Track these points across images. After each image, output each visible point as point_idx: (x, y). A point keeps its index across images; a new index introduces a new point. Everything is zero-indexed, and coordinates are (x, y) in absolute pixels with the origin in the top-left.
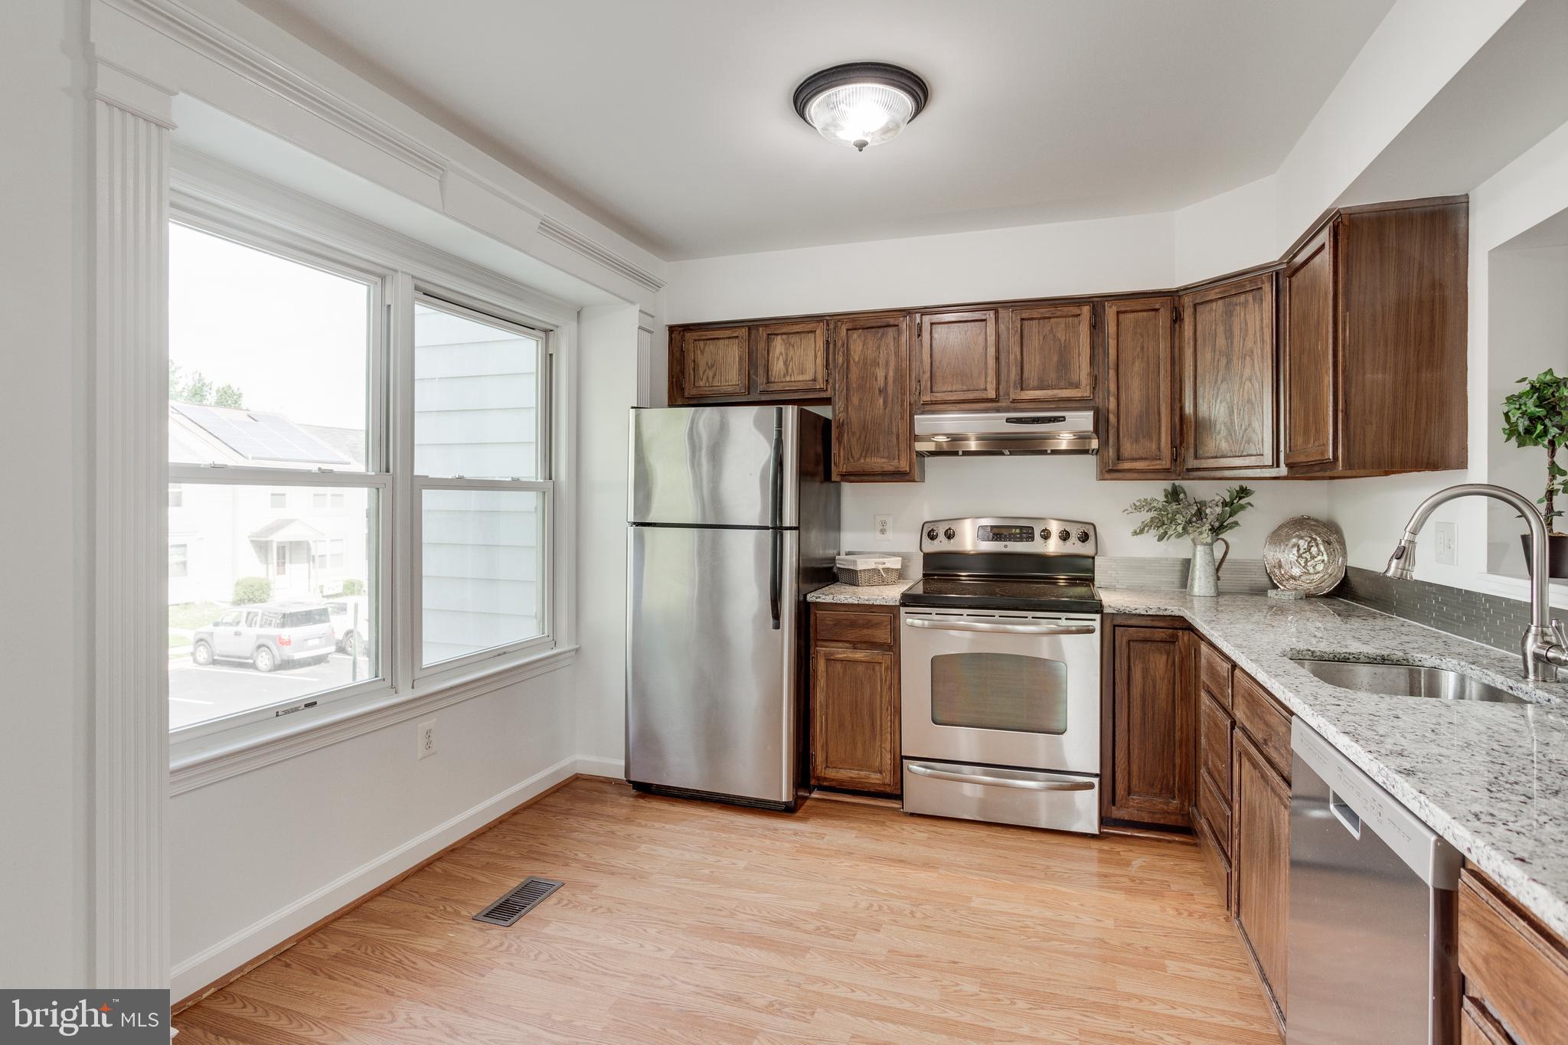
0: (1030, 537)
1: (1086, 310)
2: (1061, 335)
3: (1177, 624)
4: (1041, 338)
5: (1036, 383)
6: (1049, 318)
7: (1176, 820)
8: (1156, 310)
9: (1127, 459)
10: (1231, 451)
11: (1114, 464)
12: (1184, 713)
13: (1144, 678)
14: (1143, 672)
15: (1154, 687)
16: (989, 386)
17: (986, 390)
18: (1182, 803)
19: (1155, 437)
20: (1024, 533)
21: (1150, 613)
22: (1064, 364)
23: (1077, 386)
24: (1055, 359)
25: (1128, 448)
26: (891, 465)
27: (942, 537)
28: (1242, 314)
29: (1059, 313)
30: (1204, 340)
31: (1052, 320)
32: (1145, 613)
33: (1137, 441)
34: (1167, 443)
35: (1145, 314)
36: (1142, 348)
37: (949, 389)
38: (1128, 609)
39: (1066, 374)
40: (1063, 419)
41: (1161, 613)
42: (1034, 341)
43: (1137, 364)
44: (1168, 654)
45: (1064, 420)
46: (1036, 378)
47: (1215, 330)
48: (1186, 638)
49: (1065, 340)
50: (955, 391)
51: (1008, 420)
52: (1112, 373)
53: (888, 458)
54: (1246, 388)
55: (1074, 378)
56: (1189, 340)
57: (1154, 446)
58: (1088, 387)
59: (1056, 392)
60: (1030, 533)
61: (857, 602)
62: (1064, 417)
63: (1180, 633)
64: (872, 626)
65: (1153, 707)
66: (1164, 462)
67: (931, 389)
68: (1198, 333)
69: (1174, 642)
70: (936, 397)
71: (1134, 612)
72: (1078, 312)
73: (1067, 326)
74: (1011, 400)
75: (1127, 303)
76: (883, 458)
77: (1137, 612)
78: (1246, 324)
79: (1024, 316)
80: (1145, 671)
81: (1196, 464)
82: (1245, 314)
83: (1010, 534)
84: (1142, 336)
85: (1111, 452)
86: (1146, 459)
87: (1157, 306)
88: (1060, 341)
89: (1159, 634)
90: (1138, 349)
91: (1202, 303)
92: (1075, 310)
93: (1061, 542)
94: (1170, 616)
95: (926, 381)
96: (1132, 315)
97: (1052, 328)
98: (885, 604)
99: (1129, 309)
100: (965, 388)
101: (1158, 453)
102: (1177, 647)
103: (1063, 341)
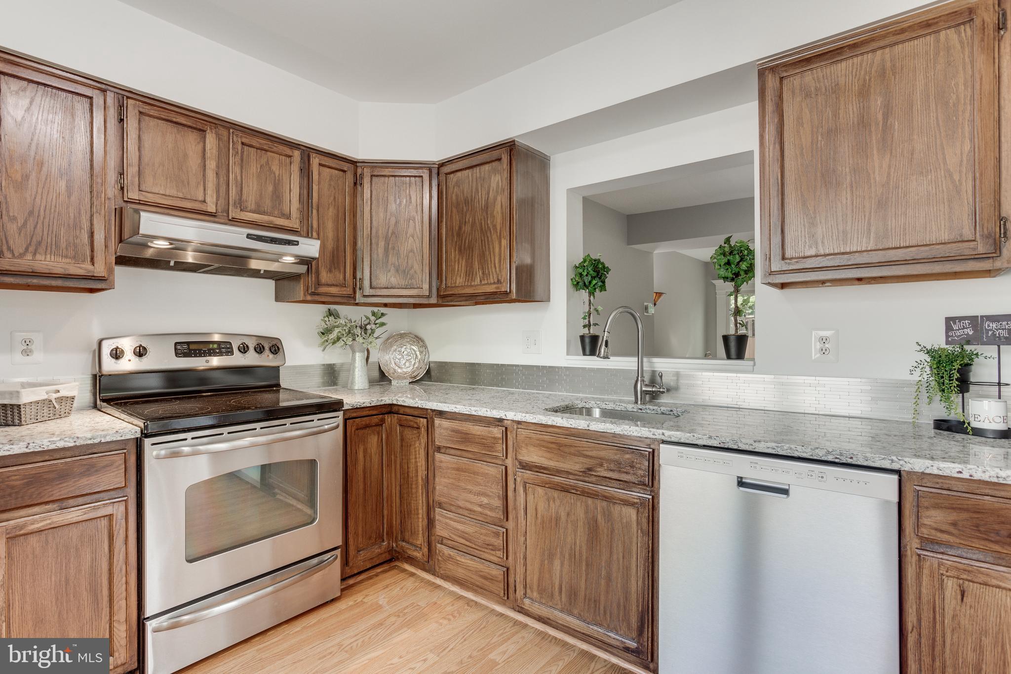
0: (229, 352)
1: (297, 154)
2: (275, 168)
3: (384, 410)
4: (259, 166)
5: (253, 207)
6: (266, 151)
7: (385, 557)
8: (344, 171)
9: (324, 285)
10: (399, 284)
11: (316, 289)
12: (389, 475)
13: (364, 457)
14: (364, 452)
15: (371, 461)
16: (208, 199)
17: (204, 201)
18: (389, 543)
19: (342, 270)
20: (223, 348)
21: (373, 405)
22: (277, 196)
23: (288, 217)
24: (270, 188)
25: (325, 276)
26: (80, 268)
27: (129, 354)
28: (408, 192)
29: (275, 149)
30: (378, 202)
31: (269, 153)
32: (370, 405)
33: (330, 271)
34: (350, 275)
35: (337, 172)
36: (335, 198)
37: (161, 192)
38: (359, 404)
39: (280, 204)
40: (296, 243)
41: (379, 404)
42: (254, 168)
43: (331, 209)
44: (378, 433)
45: (298, 245)
46: (253, 202)
47: (387, 197)
48: (389, 420)
49: (279, 174)
50: (170, 196)
51: (249, 236)
52: (315, 212)
53: (74, 257)
54: (410, 242)
55: (287, 211)
56: (367, 200)
57: (341, 277)
58: (298, 221)
59: (271, 218)
60: (228, 348)
61: (72, 444)
62: (298, 242)
63: (386, 415)
64: (97, 471)
65: (370, 477)
66: (348, 289)
67: (139, 186)
68: (373, 196)
69: (381, 425)
70: (146, 197)
71: (363, 406)
72: (291, 154)
73: (281, 163)
74: (230, 218)
75: (326, 158)
76: (66, 257)
77: (365, 405)
78: (410, 198)
79: (244, 140)
80: (365, 451)
81: (373, 292)
82: (409, 191)
83: (209, 350)
84: (335, 189)
85: (312, 278)
86: (337, 286)
87: (346, 169)
88: (274, 173)
89: (375, 420)
90: (332, 198)
91: (377, 176)
92: (288, 151)
93: (257, 355)
94: (384, 405)
95: (133, 176)
96: (328, 170)
97: (268, 161)
98: (119, 438)
99: (327, 164)
100: (181, 195)
101: (344, 282)
102: (384, 428)
103: (277, 175)
